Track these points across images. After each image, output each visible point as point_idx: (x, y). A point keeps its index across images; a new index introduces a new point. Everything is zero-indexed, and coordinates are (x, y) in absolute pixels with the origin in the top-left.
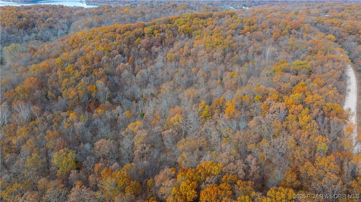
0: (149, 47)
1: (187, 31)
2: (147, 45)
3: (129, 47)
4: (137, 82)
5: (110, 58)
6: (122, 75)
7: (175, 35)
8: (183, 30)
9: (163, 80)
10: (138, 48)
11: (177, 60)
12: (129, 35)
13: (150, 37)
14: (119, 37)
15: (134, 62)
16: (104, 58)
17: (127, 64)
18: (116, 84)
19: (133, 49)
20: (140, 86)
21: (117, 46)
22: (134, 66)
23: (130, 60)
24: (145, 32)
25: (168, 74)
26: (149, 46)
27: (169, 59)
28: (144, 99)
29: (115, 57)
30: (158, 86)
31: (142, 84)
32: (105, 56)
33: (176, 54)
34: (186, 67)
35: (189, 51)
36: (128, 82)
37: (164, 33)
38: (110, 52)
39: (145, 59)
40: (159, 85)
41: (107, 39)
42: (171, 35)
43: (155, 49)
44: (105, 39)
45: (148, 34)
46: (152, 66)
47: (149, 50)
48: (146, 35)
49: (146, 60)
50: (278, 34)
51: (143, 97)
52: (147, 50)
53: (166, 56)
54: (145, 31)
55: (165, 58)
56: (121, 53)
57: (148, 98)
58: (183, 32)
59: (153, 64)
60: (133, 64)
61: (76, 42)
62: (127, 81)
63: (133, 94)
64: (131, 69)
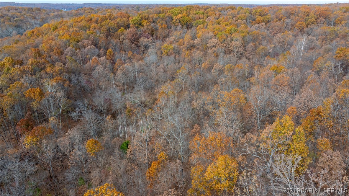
0: (135, 40)
1: (185, 22)
2: (133, 36)
3: (108, 38)
4: (117, 84)
5: (78, 50)
6: (94, 73)
7: (169, 27)
8: (179, 20)
9: (157, 80)
10: (121, 40)
11: (177, 52)
12: (108, 24)
13: (137, 28)
14: (95, 27)
15: (113, 56)
16: (69, 50)
17: (103, 58)
18: (81, 86)
19: (113, 41)
20: (123, 91)
21: (91, 36)
22: (113, 62)
23: (108, 53)
24: (130, 22)
25: (165, 71)
26: (136, 38)
27: (165, 52)
28: (129, 112)
29: (85, 48)
30: (150, 90)
31: (126, 87)
32: (71, 47)
33: (175, 45)
34: (191, 62)
35: (192, 42)
36: (103, 84)
37: (156, 24)
38: (78, 42)
39: (130, 53)
40: (152, 88)
41: (77, 29)
42: (164, 25)
43: (143, 41)
44: (75, 29)
45: (135, 24)
46: (141, 62)
47: (136, 43)
48: (131, 25)
49: (131, 55)
50: (303, 24)
51: (126, 108)
52: (133, 43)
53: (160, 49)
54: (131, 20)
55: (159, 52)
56: (95, 44)
57: (135, 110)
58: (180, 22)
59: (142, 59)
60: (112, 59)
61: (36, 34)
62: (101, 83)
63: (109, 102)
64: (108, 65)
